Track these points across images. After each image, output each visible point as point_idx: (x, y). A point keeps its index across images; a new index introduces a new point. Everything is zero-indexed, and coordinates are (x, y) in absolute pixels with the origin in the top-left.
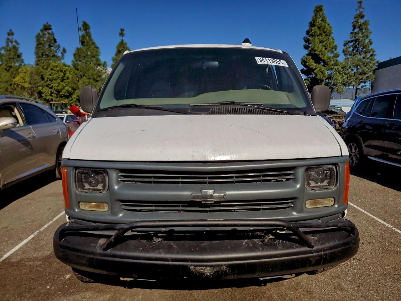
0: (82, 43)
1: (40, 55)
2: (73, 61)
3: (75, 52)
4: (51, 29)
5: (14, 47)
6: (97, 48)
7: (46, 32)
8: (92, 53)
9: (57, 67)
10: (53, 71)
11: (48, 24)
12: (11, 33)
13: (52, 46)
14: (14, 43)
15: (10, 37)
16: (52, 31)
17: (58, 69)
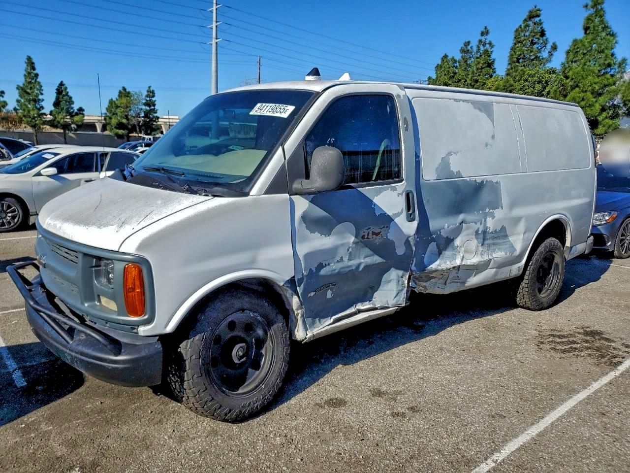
0: (586, 29)
1: (515, 60)
2: (563, 64)
3: (568, 48)
4: (538, 16)
5: (486, 51)
6: (613, 35)
7: (530, 23)
8: (600, 45)
9: (533, 76)
10: (527, 83)
11: (537, 8)
12: (485, 33)
13: (535, 43)
14: (487, 46)
15: (483, 38)
16: (540, 18)
17: (535, 79)
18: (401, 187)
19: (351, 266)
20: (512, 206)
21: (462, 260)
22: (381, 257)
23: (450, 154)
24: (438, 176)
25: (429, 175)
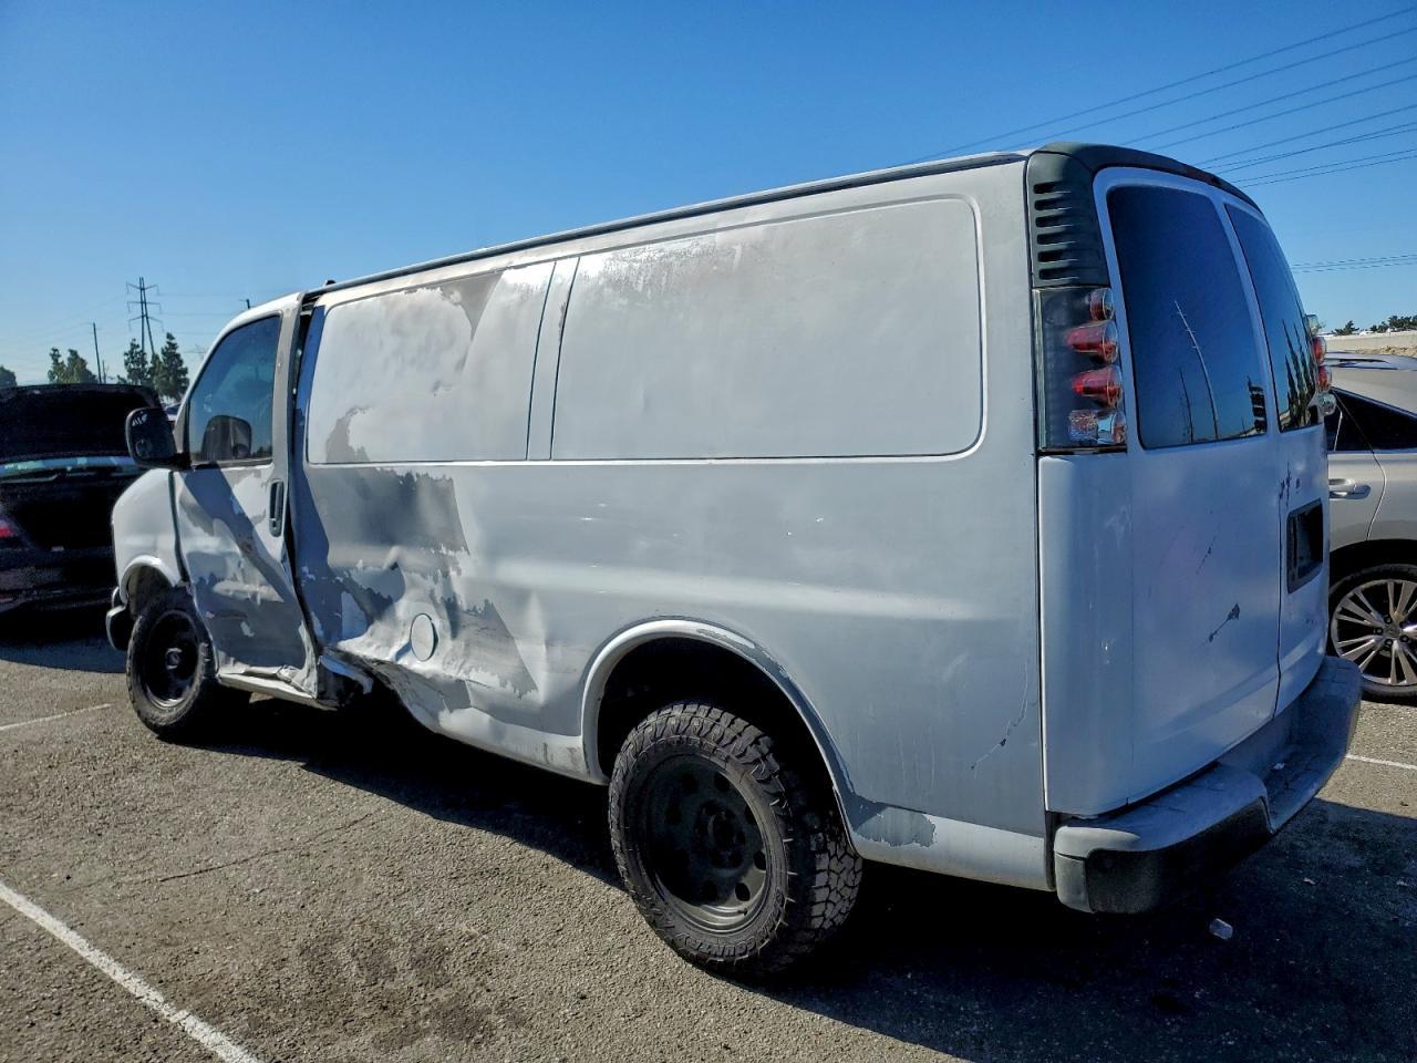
18: (266, 470)
19: (245, 592)
20: (497, 549)
21: (400, 654)
22: (279, 593)
23: (352, 411)
24: (329, 455)
25: (316, 452)
